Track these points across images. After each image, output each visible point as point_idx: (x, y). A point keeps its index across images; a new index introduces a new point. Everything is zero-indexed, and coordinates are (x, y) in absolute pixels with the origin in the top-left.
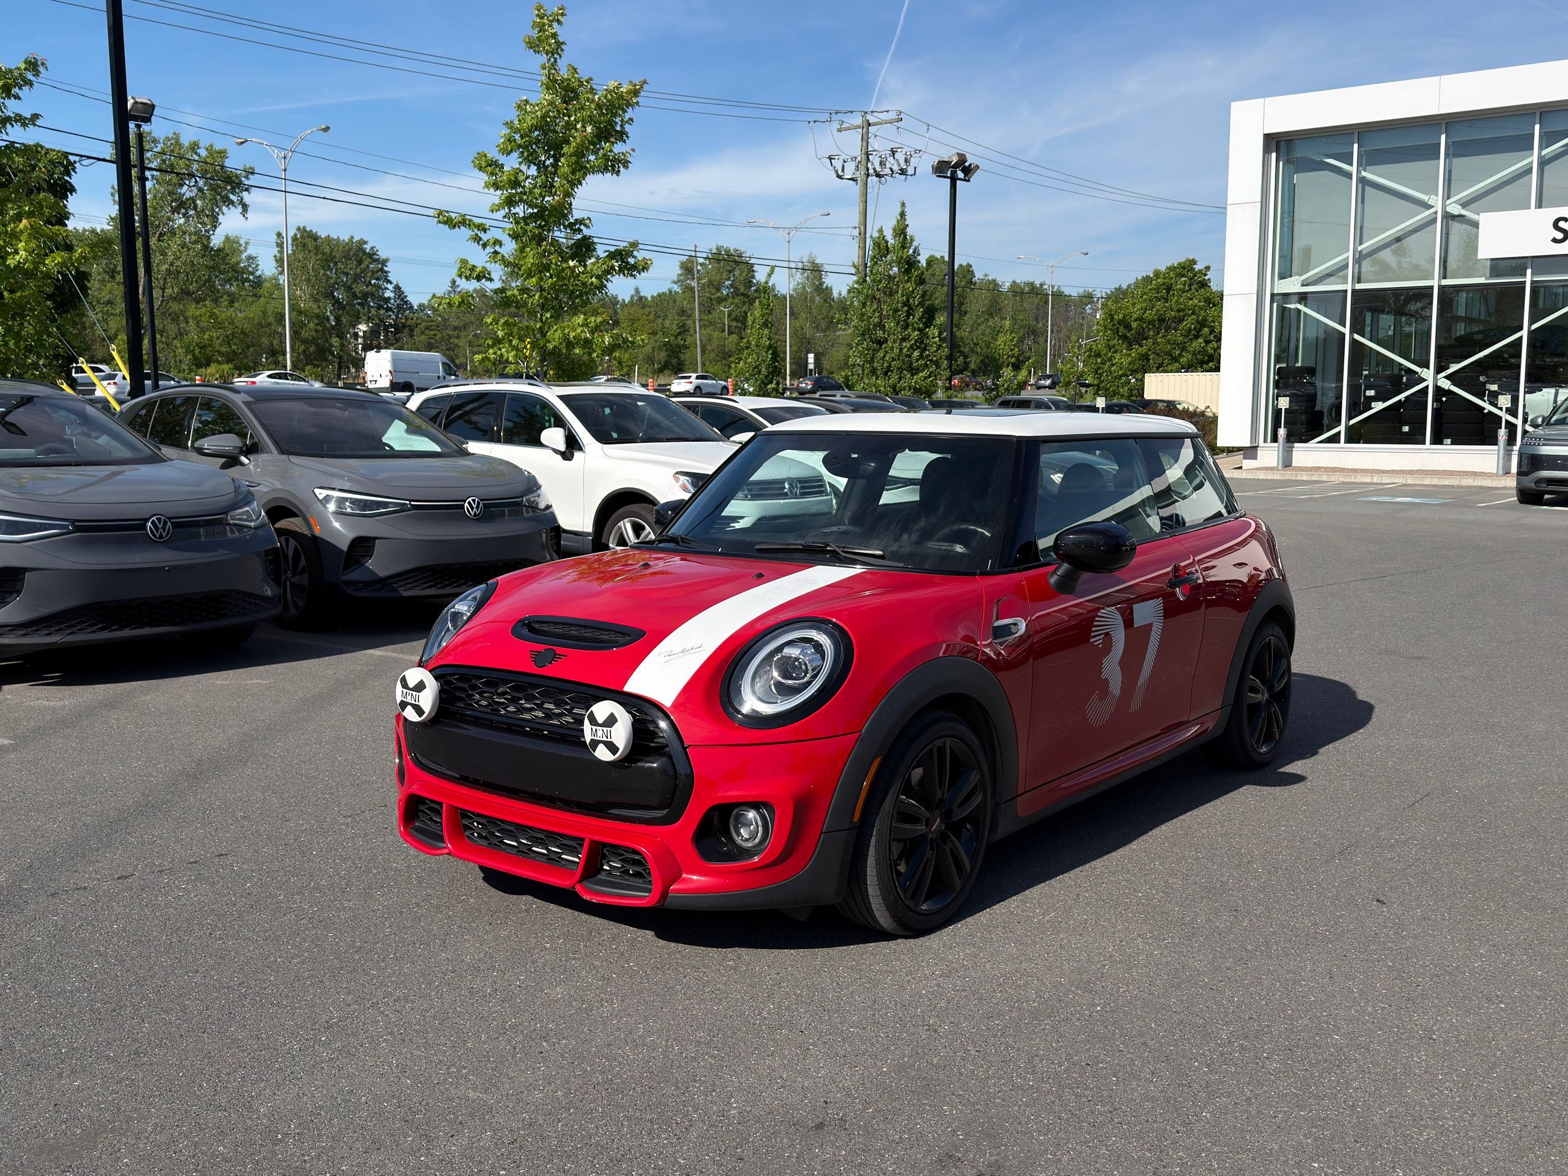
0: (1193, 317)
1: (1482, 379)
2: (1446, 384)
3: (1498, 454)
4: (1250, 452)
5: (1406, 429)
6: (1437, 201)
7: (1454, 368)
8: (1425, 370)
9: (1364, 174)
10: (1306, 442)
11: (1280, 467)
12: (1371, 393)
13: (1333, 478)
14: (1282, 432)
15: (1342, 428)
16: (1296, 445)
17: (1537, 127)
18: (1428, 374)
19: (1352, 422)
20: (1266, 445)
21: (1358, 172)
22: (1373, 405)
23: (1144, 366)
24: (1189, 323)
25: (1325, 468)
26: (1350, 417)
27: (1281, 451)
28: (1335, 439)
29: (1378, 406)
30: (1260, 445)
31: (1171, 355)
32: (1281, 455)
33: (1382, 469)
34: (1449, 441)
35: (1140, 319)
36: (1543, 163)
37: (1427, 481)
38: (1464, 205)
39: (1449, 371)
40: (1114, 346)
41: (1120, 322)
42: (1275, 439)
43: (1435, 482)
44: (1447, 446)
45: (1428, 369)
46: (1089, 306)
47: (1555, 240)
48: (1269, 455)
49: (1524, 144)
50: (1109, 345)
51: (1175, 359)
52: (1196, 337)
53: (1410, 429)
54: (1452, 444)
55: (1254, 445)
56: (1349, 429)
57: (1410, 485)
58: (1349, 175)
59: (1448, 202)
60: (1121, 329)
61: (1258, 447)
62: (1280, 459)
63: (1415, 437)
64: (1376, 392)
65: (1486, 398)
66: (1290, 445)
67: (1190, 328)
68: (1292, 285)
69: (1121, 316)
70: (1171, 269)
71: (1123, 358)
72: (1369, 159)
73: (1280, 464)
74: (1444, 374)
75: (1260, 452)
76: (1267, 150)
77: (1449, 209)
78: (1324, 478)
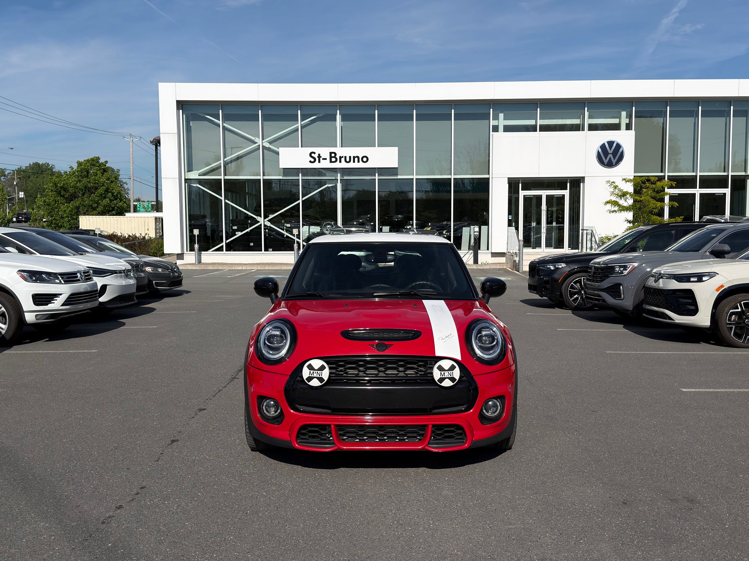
0: (103, 187)
1: (283, 221)
2: (269, 224)
3: (295, 255)
4: (180, 256)
5: (252, 244)
6: (259, 141)
7: (271, 216)
8: (259, 217)
9: (224, 124)
10: (207, 251)
11: (197, 263)
12: (235, 228)
13: (224, 268)
14: (196, 246)
15: (224, 244)
16: (202, 252)
17: (299, 111)
18: (261, 220)
19: (228, 241)
20: (187, 252)
21: (223, 124)
22: (236, 233)
23: (78, 212)
24: (101, 190)
25: (218, 263)
26: (227, 239)
27: (197, 255)
28: (220, 249)
29: (239, 234)
30: (185, 253)
31: (92, 207)
32: (197, 257)
33: (244, 263)
34: (271, 249)
35: (75, 187)
36: (302, 127)
37: (267, 268)
38: (271, 143)
39: (270, 218)
40: (58, 201)
41: (61, 187)
42: (192, 249)
43: (270, 268)
44: (270, 252)
45: (261, 217)
46: (3, 177)
47: (310, 162)
48: (190, 258)
49: (295, 119)
50: (55, 200)
51: (94, 209)
52: (105, 198)
53: (254, 244)
54: (273, 251)
55: (182, 253)
56: (227, 244)
57: (260, 270)
58: (218, 125)
59: (264, 141)
60: (63, 193)
61: (184, 253)
62: (197, 259)
63: (258, 248)
64: (237, 227)
65: (285, 230)
66: (200, 252)
67: (102, 193)
68: (194, 175)
69: (62, 185)
70: (88, 161)
71: (65, 208)
72: (226, 118)
73: (197, 261)
74: (267, 219)
75: (185, 256)
76: (178, 109)
77: (264, 144)
78: (220, 268)
